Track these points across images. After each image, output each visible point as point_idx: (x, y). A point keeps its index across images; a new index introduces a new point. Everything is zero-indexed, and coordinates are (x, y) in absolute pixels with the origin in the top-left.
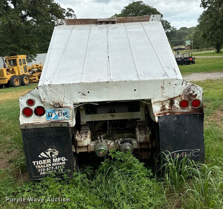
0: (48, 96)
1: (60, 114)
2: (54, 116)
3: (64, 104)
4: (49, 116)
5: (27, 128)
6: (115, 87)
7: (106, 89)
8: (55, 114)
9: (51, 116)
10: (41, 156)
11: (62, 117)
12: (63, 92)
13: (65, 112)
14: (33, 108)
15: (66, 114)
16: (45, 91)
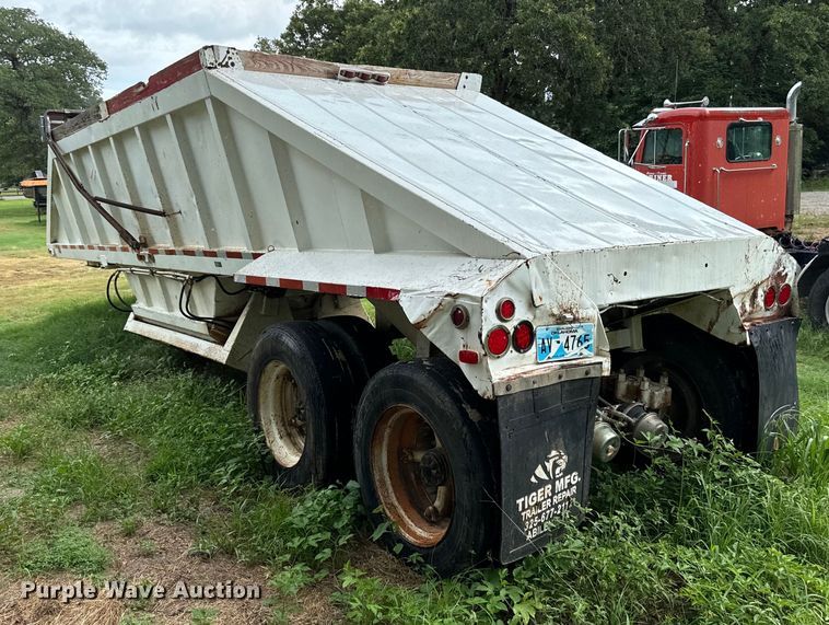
0: (549, 287)
1: (571, 340)
2: (555, 347)
3: (580, 311)
4: (543, 350)
5: (512, 391)
6: (674, 258)
7: (657, 264)
8: (558, 342)
9: (547, 349)
10: (536, 477)
11: (577, 350)
12: (580, 275)
13: (585, 333)
14: (510, 326)
15: (585, 340)
16: (544, 273)
